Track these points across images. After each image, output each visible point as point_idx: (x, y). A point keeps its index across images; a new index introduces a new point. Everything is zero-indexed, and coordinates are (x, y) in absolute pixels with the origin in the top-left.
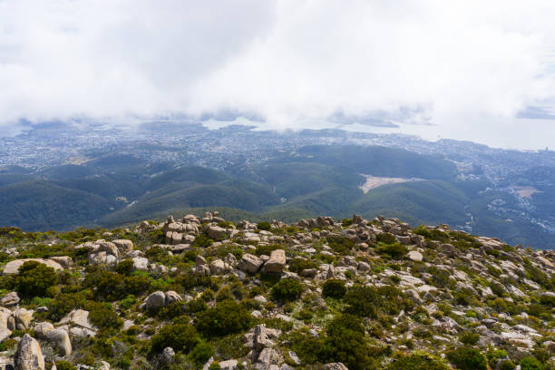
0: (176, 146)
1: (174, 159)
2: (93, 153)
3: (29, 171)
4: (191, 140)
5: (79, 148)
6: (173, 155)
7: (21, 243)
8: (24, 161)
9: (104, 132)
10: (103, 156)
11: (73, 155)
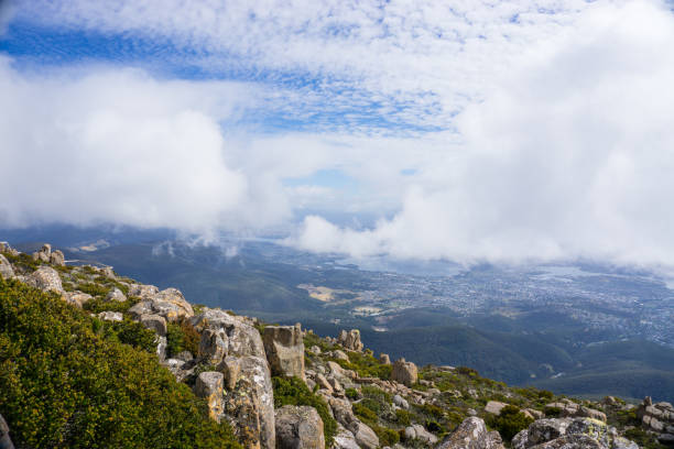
0: (628, 310)
1: (620, 327)
2: (524, 306)
3: (458, 315)
4: (647, 305)
5: (511, 297)
6: (620, 323)
7: (480, 387)
8: (454, 303)
9: (541, 282)
10: (537, 311)
11: (503, 305)
